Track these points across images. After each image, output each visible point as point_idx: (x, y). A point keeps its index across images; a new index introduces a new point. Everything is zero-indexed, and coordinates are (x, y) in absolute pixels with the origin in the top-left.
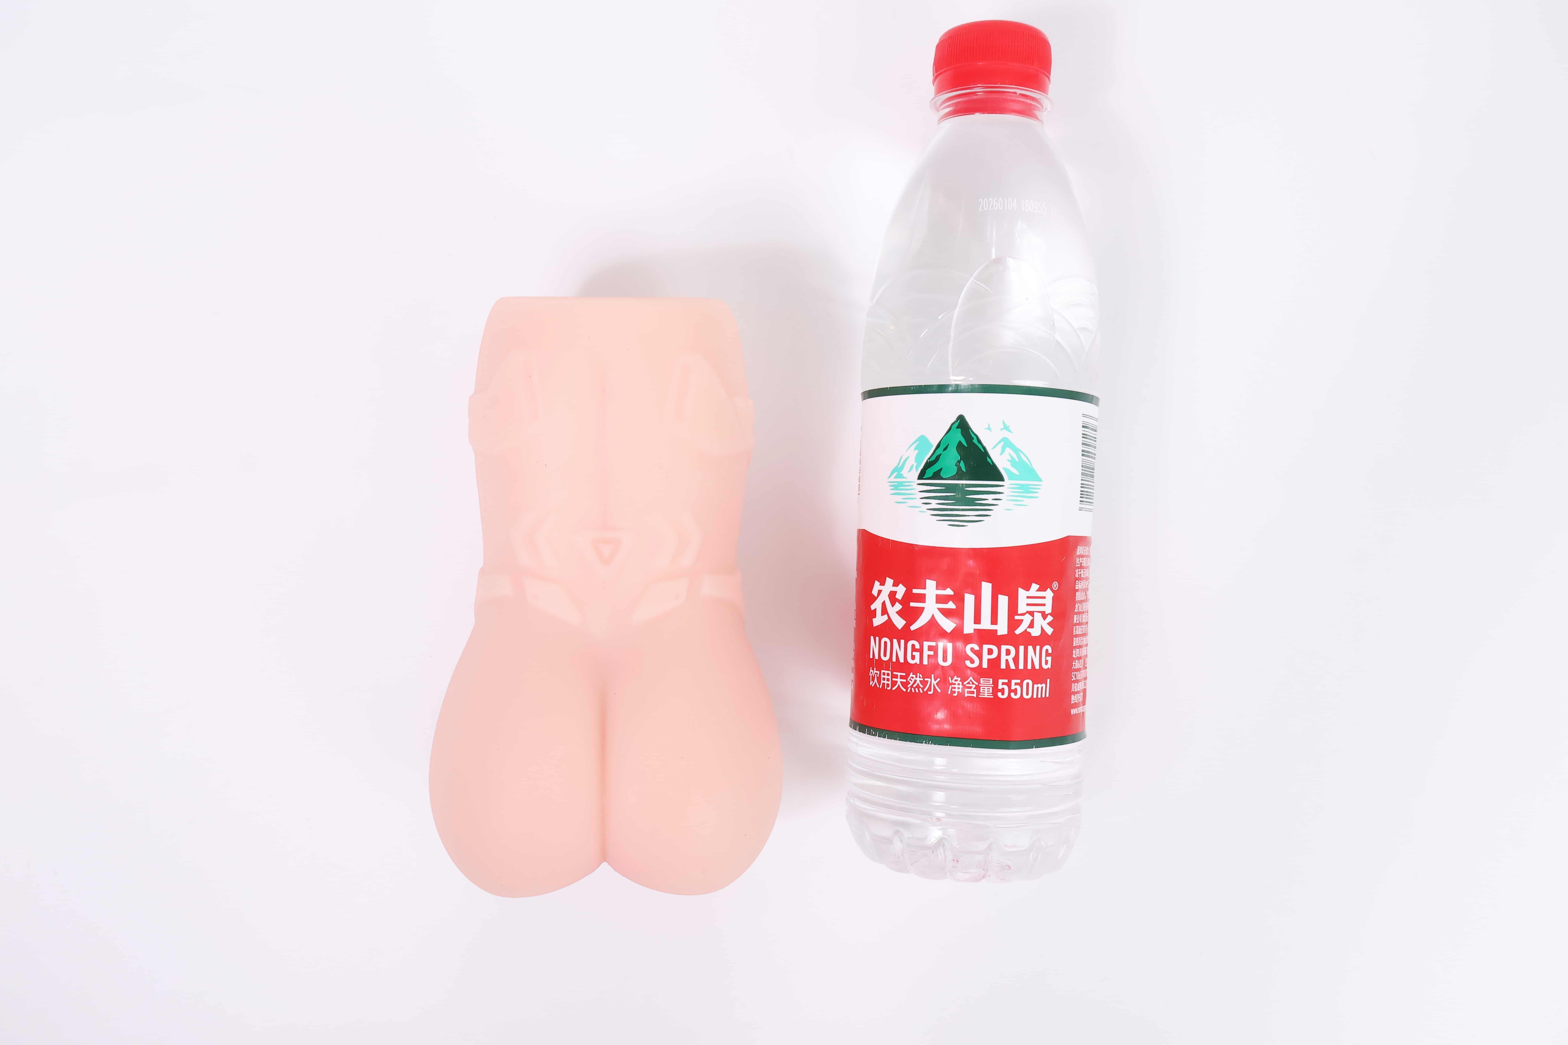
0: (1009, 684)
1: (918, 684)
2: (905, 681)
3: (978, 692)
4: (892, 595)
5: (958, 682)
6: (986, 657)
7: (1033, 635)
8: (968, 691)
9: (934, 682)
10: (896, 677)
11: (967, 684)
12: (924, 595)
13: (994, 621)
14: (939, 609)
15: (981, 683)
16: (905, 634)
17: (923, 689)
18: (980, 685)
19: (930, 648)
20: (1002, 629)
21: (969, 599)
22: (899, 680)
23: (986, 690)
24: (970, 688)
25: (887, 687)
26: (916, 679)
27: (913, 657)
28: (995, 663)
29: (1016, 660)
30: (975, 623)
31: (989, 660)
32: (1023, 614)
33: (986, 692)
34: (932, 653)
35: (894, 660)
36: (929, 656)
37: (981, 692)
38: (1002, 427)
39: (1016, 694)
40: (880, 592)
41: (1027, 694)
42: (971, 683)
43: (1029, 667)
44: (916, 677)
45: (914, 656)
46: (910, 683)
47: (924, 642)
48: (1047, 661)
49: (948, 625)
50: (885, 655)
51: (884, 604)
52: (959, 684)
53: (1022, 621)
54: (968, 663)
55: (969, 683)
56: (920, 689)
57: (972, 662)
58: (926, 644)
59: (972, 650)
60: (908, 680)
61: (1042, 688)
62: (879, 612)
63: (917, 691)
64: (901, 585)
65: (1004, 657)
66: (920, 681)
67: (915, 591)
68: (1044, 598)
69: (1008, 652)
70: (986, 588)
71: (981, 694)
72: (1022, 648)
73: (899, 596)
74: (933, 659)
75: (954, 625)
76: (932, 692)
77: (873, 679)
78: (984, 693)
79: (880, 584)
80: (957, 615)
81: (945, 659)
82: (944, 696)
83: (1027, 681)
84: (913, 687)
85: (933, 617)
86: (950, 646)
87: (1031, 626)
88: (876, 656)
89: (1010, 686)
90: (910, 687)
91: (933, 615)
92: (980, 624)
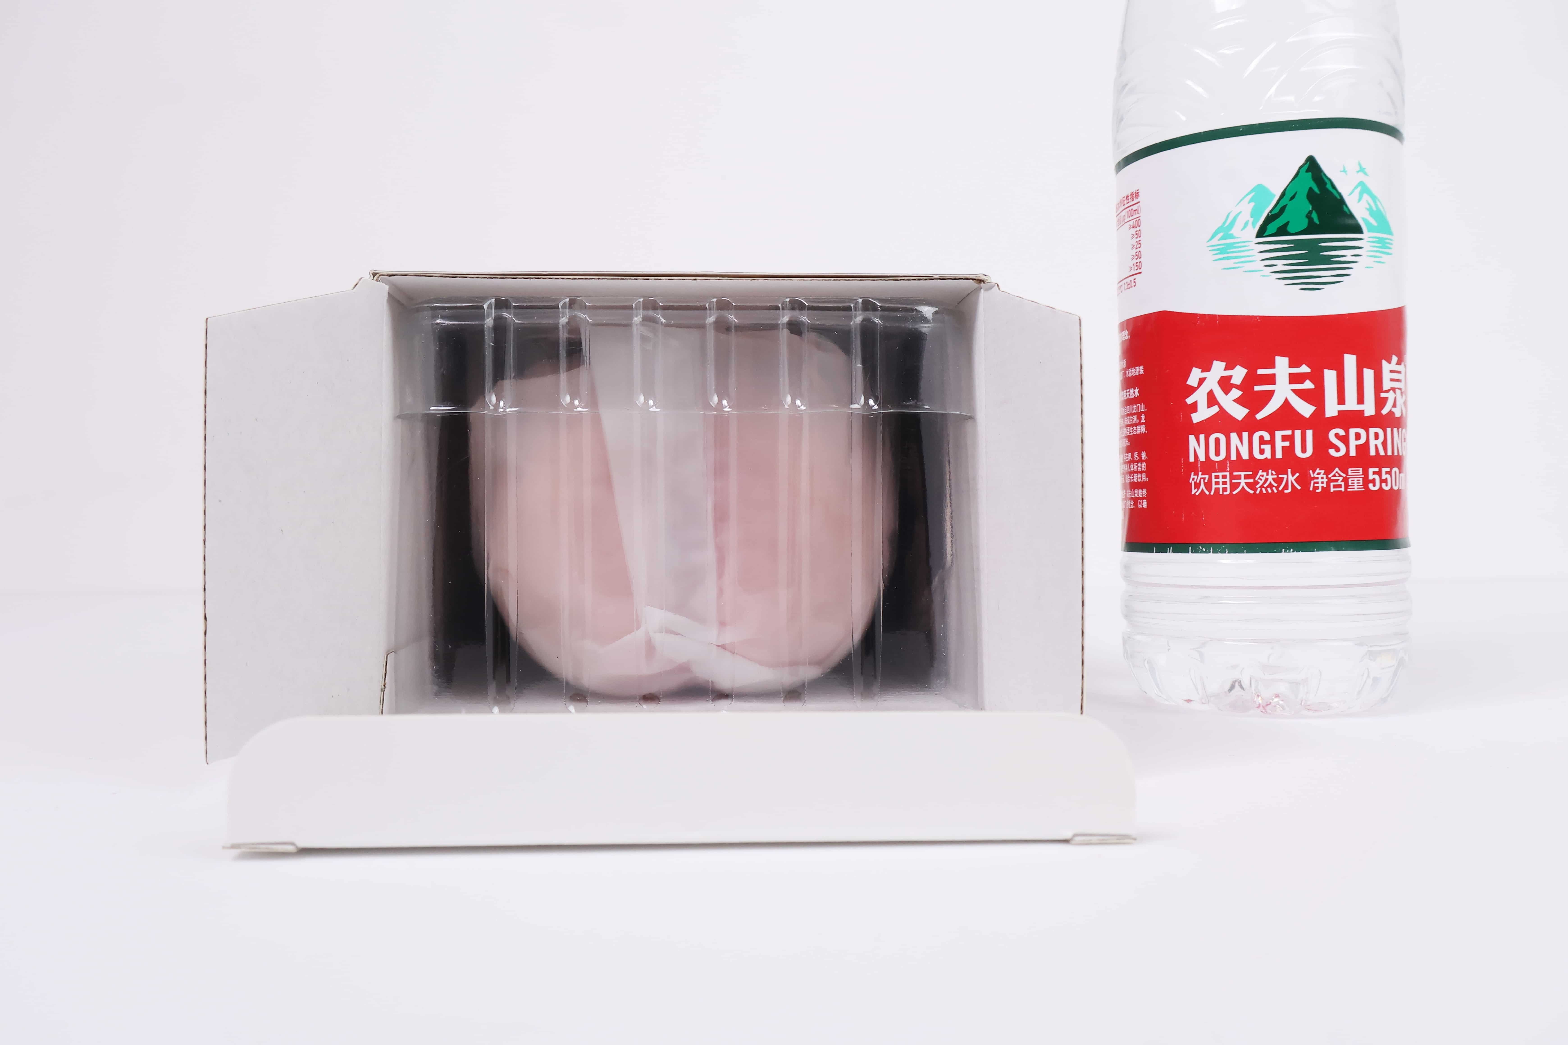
0: (1379, 473)
1: (1270, 482)
2: (1252, 481)
3: (1347, 486)
4: (1225, 382)
5: (1321, 475)
6: (1353, 443)
8: (1333, 485)
9: (1292, 479)
10: (1239, 477)
11: (1333, 476)
12: (1274, 376)
14: (1294, 391)
15: (1350, 474)
16: (1249, 425)
17: (1277, 488)
18: (1348, 477)
20: (1369, 409)
21: (1330, 376)
22: (1243, 482)
23: (1356, 482)
24: (1337, 481)
25: (1223, 492)
26: (1267, 477)
27: (1262, 452)
28: (1363, 449)
29: (1384, 444)
30: (1338, 404)
31: (1356, 446)
33: (1356, 484)
34: (1287, 444)
35: (1234, 457)
36: (1283, 447)
37: (1350, 484)
39: (1387, 485)
40: (1202, 380)
41: (1397, 484)
42: (1337, 475)
43: (1396, 454)
44: (1268, 474)
45: (1264, 450)
46: (1259, 483)
47: (1277, 432)
49: (1306, 409)
50: (1218, 454)
51: (1210, 394)
52: (1322, 478)
53: (1387, 398)
54: (1332, 452)
55: (1334, 476)
56: (1274, 488)
57: (1338, 450)
58: (1279, 434)
59: (1337, 435)
60: (1256, 479)
62: (1202, 404)
63: (1270, 491)
64: (1237, 368)
65: (1372, 442)
66: (1273, 479)
67: (1260, 372)
69: (1377, 436)
70: (1350, 361)
71: (1349, 487)
72: (1389, 430)
73: (1236, 381)
74: (1289, 451)
75: (1313, 409)
76: (1289, 491)
77: (1197, 486)
78: (1354, 486)
79: (1200, 370)
80: (1316, 397)
81: (1304, 450)
82: (1304, 494)
83: (1395, 469)
84: (1264, 487)
85: (1286, 400)
86: (1309, 433)
87: (1394, 406)
88: (1202, 458)
89: (1380, 476)
90: (1260, 487)
91: (1286, 398)
92: (1345, 404)
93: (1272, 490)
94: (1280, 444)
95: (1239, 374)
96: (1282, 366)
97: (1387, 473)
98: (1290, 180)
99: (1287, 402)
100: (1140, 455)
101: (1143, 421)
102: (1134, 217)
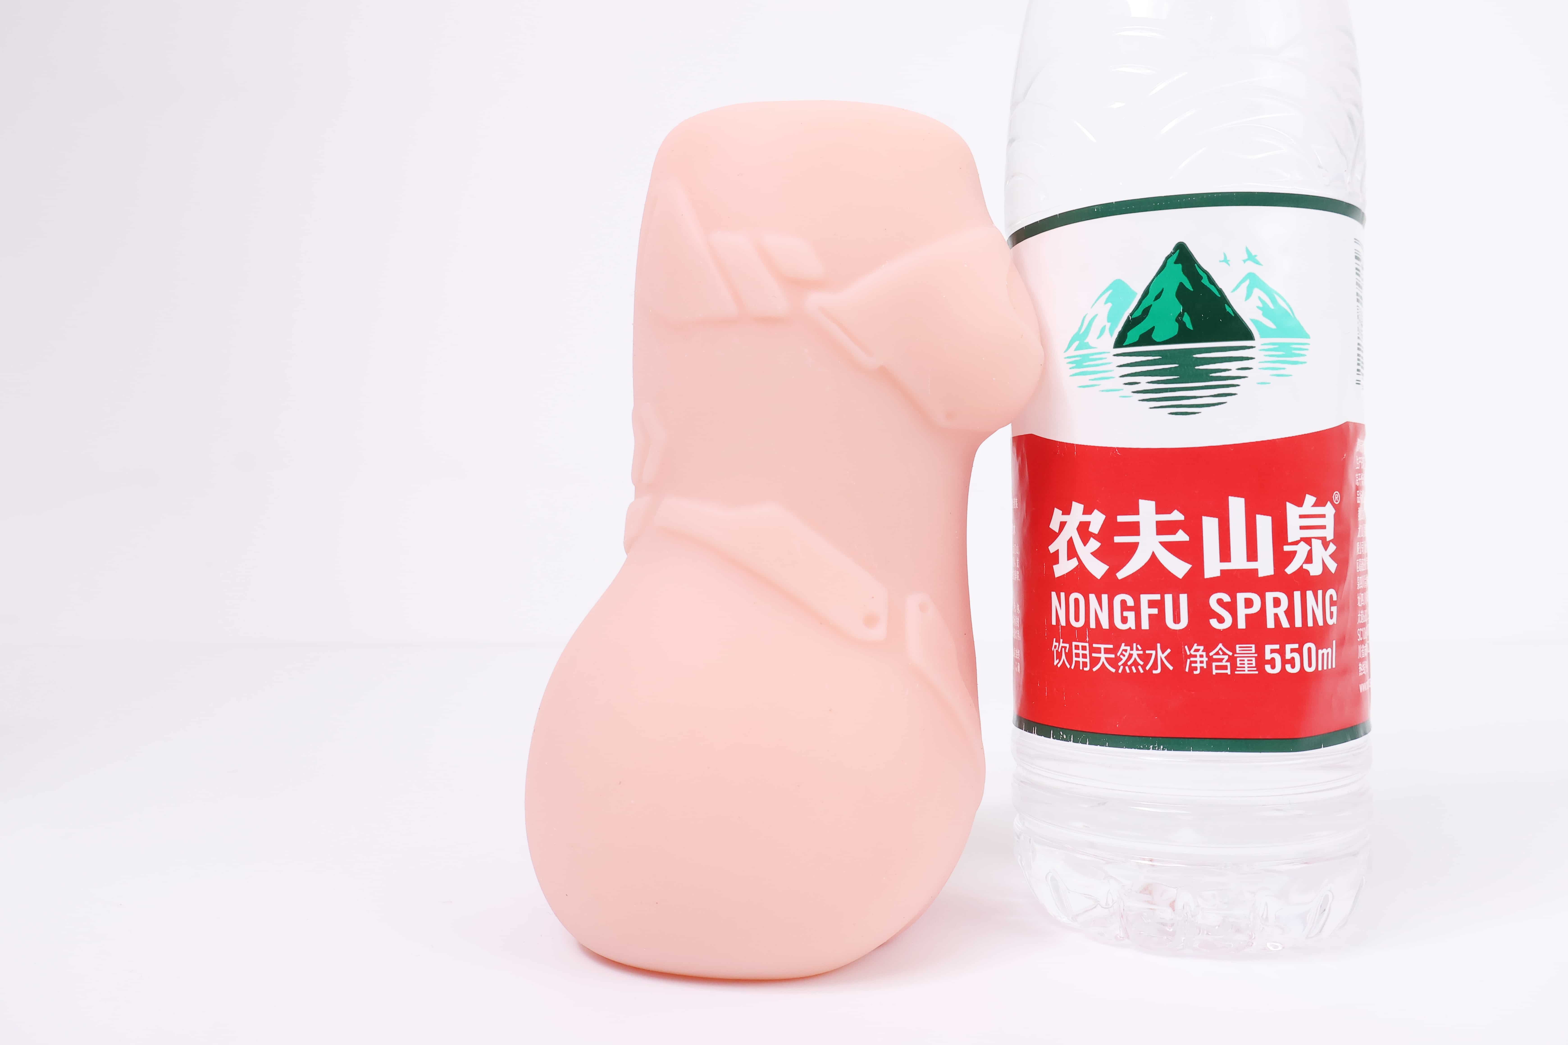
0: (1282, 652)
1: (1135, 659)
2: (1113, 656)
3: (1234, 667)
4: (1083, 529)
5: (1200, 653)
6: (1242, 612)
7: (1312, 574)
8: (1216, 666)
9: (1162, 656)
10: (1098, 651)
11: (1215, 654)
12: (1137, 524)
13: (1252, 554)
14: (1163, 544)
15: (1238, 652)
17: (1144, 667)
18: (1236, 655)
19: (1152, 604)
20: (1265, 566)
21: (1210, 526)
22: (1103, 656)
23: (1246, 662)
24: (1221, 660)
26: (1131, 652)
27: (1124, 620)
28: (1257, 620)
29: (1290, 613)
30: (1221, 561)
31: (1247, 616)
32: (1296, 543)
33: (1246, 666)
34: (1155, 611)
35: (1093, 625)
36: (1150, 616)
37: (1238, 665)
39: (1293, 667)
40: (1061, 524)
41: (1310, 665)
42: (1220, 652)
43: (1310, 624)
44: (1132, 649)
45: (1126, 618)
46: (1122, 659)
47: (1142, 596)
48: (1332, 612)
49: (1179, 568)
50: (1077, 619)
51: (1070, 543)
52: (1201, 656)
53: (1295, 553)
54: (1214, 623)
55: (1217, 653)
56: (1140, 667)
57: (1221, 620)
58: (1145, 598)
59: (1220, 602)
60: (1118, 654)
61: (1328, 653)
63: (1135, 671)
64: (1096, 512)
65: (1270, 611)
66: (1138, 655)
67: (1121, 519)
68: (1323, 516)
69: (1277, 603)
70: (1237, 506)
71: (1238, 669)
72: (1297, 595)
73: (1095, 528)
74: (1158, 620)
75: (1188, 566)
76: (1158, 671)
78: (1244, 667)
79: (1061, 512)
81: (1177, 619)
84: (1127, 665)
85: (1153, 556)
86: (1183, 598)
87: (1309, 559)
88: (1063, 622)
89: (1282, 654)
90: (1122, 665)
91: (1153, 553)
92: (1230, 561)
93: (1137, 669)
94: (1146, 612)
96: (1147, 512)
97: (1293, 650)
99: (1153, 557)
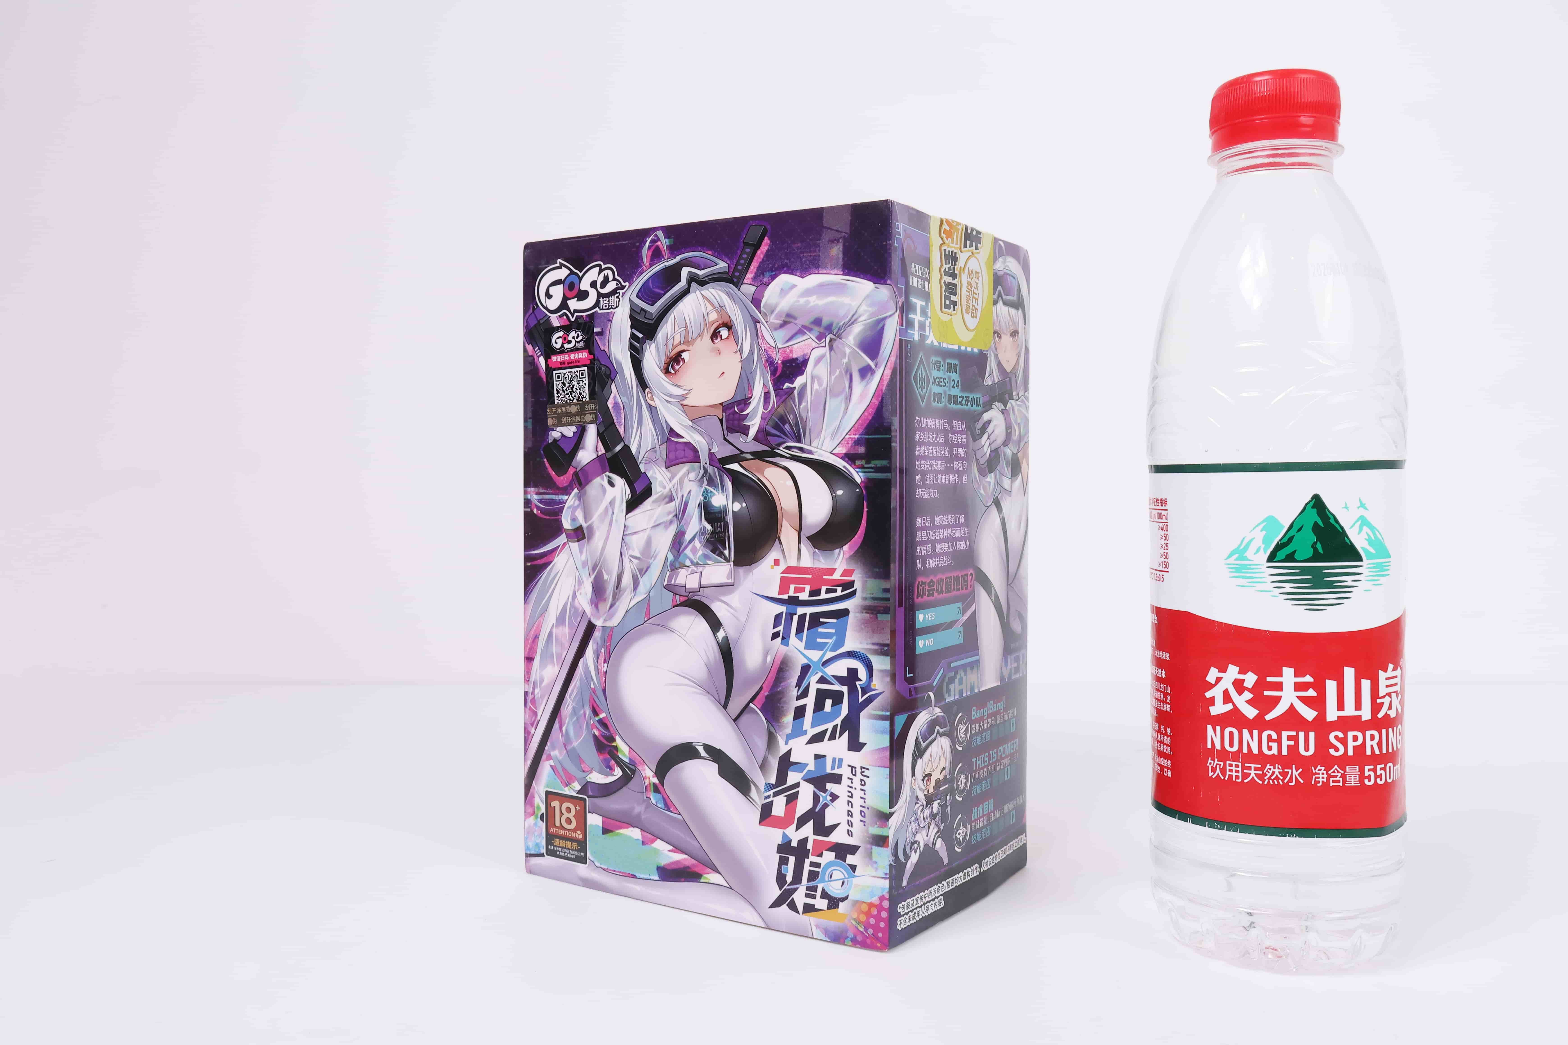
0: (1375, 771)
1: (1277, 775)
2: (1261, 772)
3: (1344, 781)
4: (1238, 684)
5: (1322, 771)
6: (1351, 744)
7: (1391, 717)
8: (1333, 780)
9: (1296, 773)
10: (1250, 768)
11: (1332, 773)
12: (1281, 683)
13: (1358, 706)
14: (1299, 698)
15: (1347, 771)
16: (1259, 724)
17: (1283, 781)
18: (1346, 773)
19: (1290, 738)
20: (1366, 714)
21: (1331, 686)
22: (1253, 773)
23: (1353, 778)
24: (1336, 776)
25: (1236, 780)
26: (1274, 770)
27: (1270, 748)
28: (1360, 749)
29: (1380, 744)
30: (1338, 710)
31: (1354, 747)
32: (1383, 697)
33: (1353, 780)
34: (1292, 743)
35: (1245, 750)
36: (1288, 746)
37: (1348, 780)
38: (1359, 504)
39: (1381, 780)
40: (1219, 680)
41: (1390, 778)
42: (1336, 771)
43: (1390, 751)
44: (1275, 768)
45: (1271, 746)
46: (1267, 775)
47: (1283, 732)
49: (1309, 714)
50: (1231, 745)
51: (1226, 692)
52: (1323, 774)
53: (1383, 703)
54: (1332, 751)
55: (1334, 772)
56: (1280, 781)
57: (1337, 750)
58: (1285, 734)
59: (1336, 737)
60: (1265, 771)
62: (1219, 700)
63: (1276, 783)
64: (1248, 673)
65: (1369, 743)
66: (1279, 772)
67: (1269, 679)
68: (1396, 677)
70: (1349, 673)
71: (1347, 782)
72: (1384, 731)
73: (1248, 685)
74: (1294, 749)
75: (1316, 713)
76: (1293, 784)
77: (1214, 770)
78: (1351, 781)
79: (1218, 670)
80: (1318, 703)
81: (1307, 749)
82: (1307, 788)
83: (1390, 764)
84: (1271, 779)
86: (1312, 735)
87: (1390, 708)
88: (1218, 747)
89: (1375, 772)
90: (1267, 779)
91: (1292, 704)
92: (1344, 710)
93: (1278, 782)
95: (1250, 679)
96: (1288, 676)
97: (1381, 769)
98: (1297, 515)
99: (1292, 707)
100: (1165, 729)
101: (1168, 701)
102: (1162, 521)
